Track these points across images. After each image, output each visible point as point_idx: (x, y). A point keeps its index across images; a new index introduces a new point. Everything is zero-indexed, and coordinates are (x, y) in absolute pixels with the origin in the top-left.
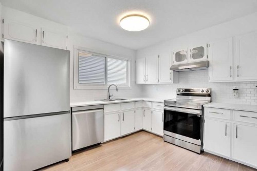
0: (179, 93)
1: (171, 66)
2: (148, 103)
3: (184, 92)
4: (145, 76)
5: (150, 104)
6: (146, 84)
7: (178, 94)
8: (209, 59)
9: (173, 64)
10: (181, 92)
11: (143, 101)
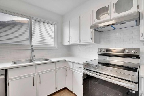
0: (100, 53)
1: (92, 24)
2: (69, 63)
3: (105, 52)
4: (69, 37)
5: (71, 64)
6: (70, 44)
7: (99, 55)
8: (140, 10)
9: (94, 23)
10: (103, 52)
11: (65, 61)
